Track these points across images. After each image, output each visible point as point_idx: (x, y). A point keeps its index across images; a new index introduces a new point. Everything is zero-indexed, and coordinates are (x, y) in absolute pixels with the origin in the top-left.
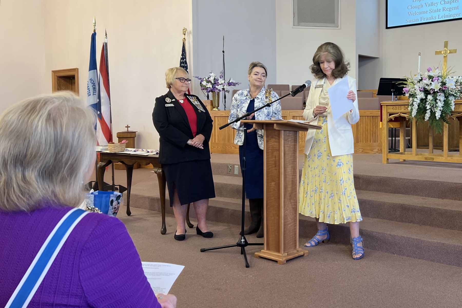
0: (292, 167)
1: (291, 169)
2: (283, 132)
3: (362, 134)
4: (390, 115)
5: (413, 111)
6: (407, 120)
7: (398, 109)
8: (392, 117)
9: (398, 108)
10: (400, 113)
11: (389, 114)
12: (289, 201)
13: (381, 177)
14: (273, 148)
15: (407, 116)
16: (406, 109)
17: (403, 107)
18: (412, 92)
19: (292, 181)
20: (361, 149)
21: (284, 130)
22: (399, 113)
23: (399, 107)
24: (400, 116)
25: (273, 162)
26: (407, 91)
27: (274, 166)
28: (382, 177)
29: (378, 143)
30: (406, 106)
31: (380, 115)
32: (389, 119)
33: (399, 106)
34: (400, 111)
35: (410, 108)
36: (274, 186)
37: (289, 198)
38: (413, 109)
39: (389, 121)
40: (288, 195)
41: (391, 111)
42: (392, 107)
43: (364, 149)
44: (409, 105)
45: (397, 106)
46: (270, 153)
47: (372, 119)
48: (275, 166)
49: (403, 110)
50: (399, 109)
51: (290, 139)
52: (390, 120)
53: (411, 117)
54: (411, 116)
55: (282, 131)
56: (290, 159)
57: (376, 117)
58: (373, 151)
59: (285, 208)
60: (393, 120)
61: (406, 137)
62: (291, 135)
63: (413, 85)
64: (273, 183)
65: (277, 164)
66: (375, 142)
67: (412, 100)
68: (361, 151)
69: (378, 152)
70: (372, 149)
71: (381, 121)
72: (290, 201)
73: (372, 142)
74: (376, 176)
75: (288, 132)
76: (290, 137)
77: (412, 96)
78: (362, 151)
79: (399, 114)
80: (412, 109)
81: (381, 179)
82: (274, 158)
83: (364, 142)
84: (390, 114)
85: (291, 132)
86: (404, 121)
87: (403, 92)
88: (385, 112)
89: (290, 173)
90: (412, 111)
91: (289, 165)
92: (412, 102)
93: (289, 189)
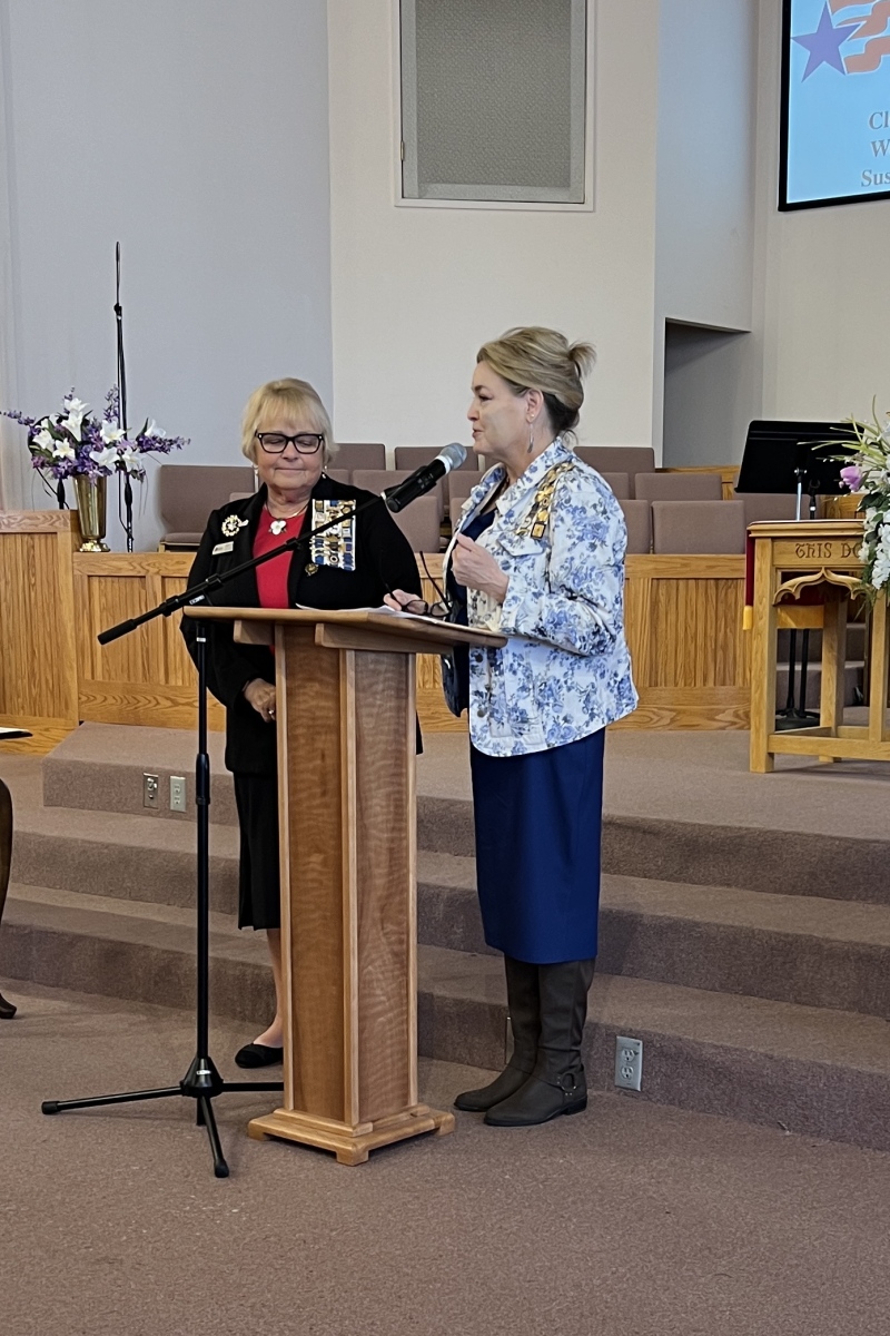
0: (388, 795)
1: (384, 803)
2: (350, 656)
3: (671, 648)
4: (787, 577)
5: (876, 562)
6: (853, 597)
7: (816, 554)
8: (792, 586)
9: (817, 547)
10: (826, 569)
11: (780, 573)
12: (380, 927)
13: (740, 828)
14: (313, 719)
15: (854, 584)
16: (852, 555)
17: (837, 544)
18: (877, 483)
19: (391, 850)
20: (668, 713)
21: (356, 650)
22: (823, 571)
23: (823, 547)
24: (826, 582)
25: (316, 778)
26: (858, 481)
27: (318, 790)
28: (747, 829)
29: (737, 686)
30: (852, 544)
31: (745, 576)
32: (783, 594)
33: (824, 543)
34: (825, 563)
35: (867, 553)
36: (319, 868)
37: (377, 915)
38: (879, 555)
39: (780, 604)
40: (373, 904)
41: (790, 561)
42: (793, 545)
43: (679, 712)
44: (862, 536)
45: (816, 543)
46: (302, 741)
47: (712, 591)
48: (324, 794)
49: (836, 559)
50: (822, 555)
51: (380, 687)
52: (787, 597)
53: (868, 585)
54: (870, 582)
55: (348, 653)
56: (382, 763)
57: (730, 582)
58: (717, 717)
59: (365, 954)
60: (798, 597)
61: (849, 659)
62: (382, 668)
63: (879, 456)
64: (316, 858)
65: (331, 786)
66: (724, 684)
67: (874, 519)
68: (669, 721)
69: (733, 723)
70: (712, 709)
71: (750, 601)
72: (383, 929)
73: (711, 684)
74: (723, 828)
75: (371, 657)
76: (381, 678)
77: (876, 502)
78: (673, 720)
79: (823, 575)
80: (873, 556)
81: (742, 837)
82: (319, 762)
83: (681, 683)
84: (783, 573)
85: (385, 658)
86: (843, 601)
87: (841, 483)
88: (764, 567)
89: (380, 819)
90: (873, 564)
91: (379, 788)
92: (874, 524)
93: (379, 880)
